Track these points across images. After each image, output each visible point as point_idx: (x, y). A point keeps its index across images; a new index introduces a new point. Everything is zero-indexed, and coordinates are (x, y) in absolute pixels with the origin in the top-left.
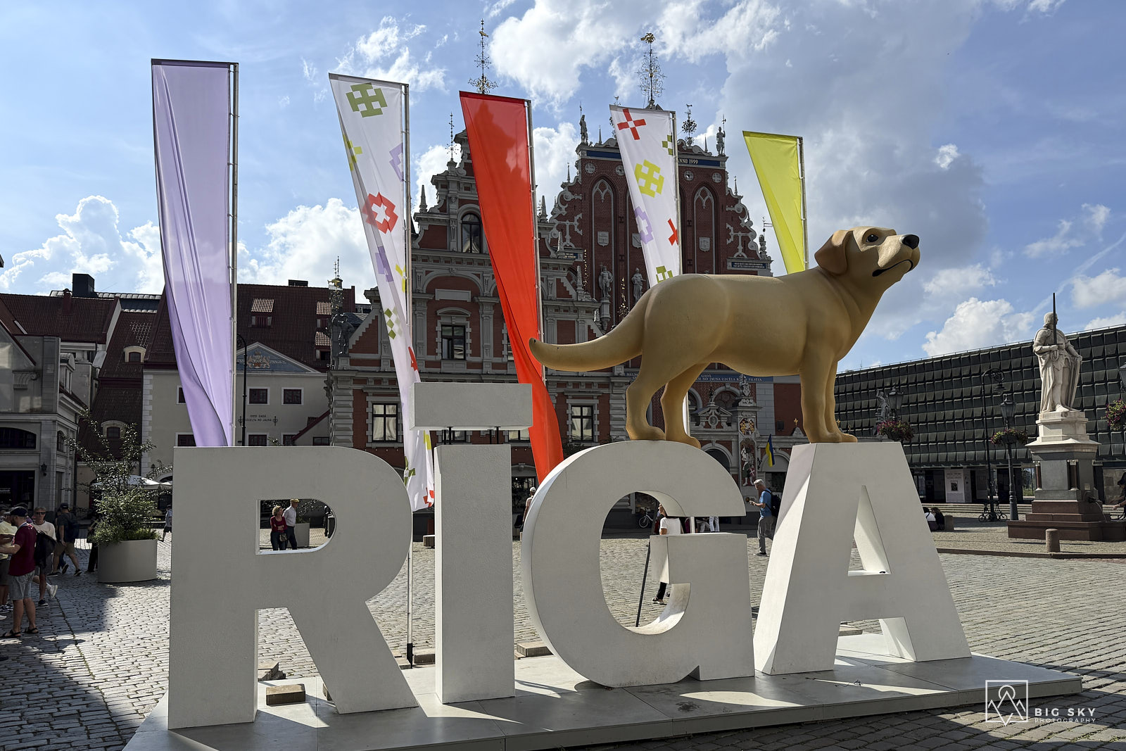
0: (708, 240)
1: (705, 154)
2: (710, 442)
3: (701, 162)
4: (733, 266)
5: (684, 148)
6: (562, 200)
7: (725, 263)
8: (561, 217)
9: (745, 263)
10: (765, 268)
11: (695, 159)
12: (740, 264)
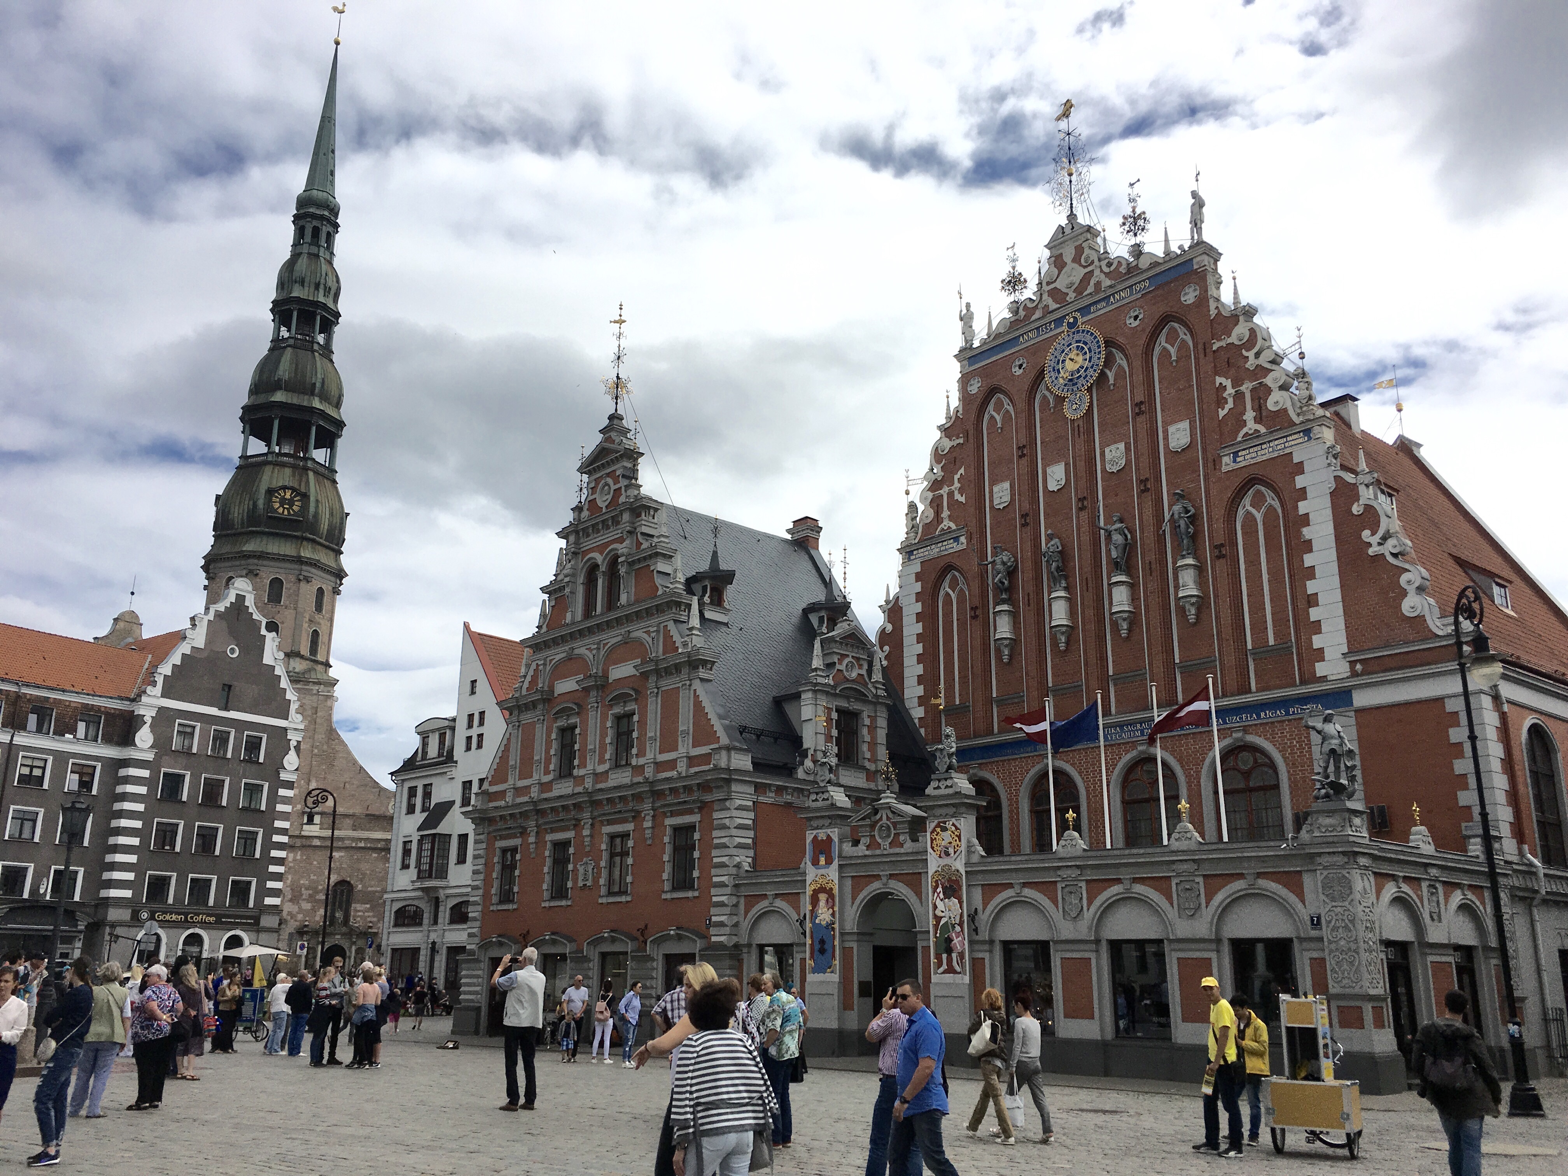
1: (1164, 259)
2: (878, 877)
3: (1154, 279)
4: (1235, 461)
5: (1123, 269)
6: (937, 455)
7: (1216, 462)
8: (935, 485)
9: (1261, 444)
10: (1310, 438)
11: (1144, 281)
12: (1251, 450)
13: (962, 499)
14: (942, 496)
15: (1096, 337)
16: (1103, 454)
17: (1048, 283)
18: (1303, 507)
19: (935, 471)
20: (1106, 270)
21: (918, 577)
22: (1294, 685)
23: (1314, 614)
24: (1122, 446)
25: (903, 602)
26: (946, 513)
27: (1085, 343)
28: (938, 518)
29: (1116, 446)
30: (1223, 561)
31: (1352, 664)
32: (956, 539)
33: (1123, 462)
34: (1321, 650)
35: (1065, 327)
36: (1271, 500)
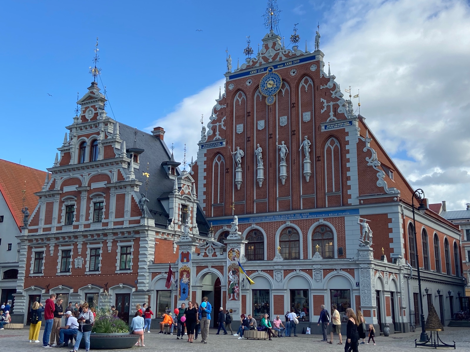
0: (309, 113)
1: (305, 54)
2: (207, 267)
3: (301, 61)
4: (325, 129)
5: (290, 54)
6: (215, 110)
7: (319, 128)
8: (213, 122)
9: (335, 124)
10: (351, 125)
11: (298, 60)
12: (331, 126)
13: (225, 128)
14: (216, 126)
15: (279, 77)
16: (279, 119)
17: (262, 54)
18: (347, 147)
19: (214, 116)
20: (284, 53)
21: (205, 155)
22: (340, 206)
23: (349, 183)
24: (286, 117)
25: (198, 164)
26: (217, 133)
27: (275, 79)
28: (214, 135)
29: (284, 117)
30: (319, 162)
31: (360, 200)
32: (221, 143)
33: (286, 123)
34: (350, 195)
35: (267, 71)
36: (337, 143)
